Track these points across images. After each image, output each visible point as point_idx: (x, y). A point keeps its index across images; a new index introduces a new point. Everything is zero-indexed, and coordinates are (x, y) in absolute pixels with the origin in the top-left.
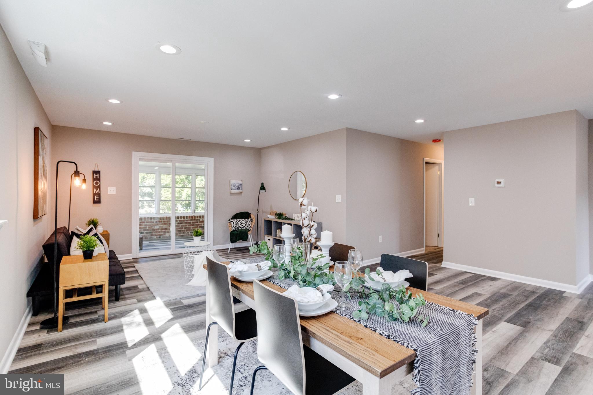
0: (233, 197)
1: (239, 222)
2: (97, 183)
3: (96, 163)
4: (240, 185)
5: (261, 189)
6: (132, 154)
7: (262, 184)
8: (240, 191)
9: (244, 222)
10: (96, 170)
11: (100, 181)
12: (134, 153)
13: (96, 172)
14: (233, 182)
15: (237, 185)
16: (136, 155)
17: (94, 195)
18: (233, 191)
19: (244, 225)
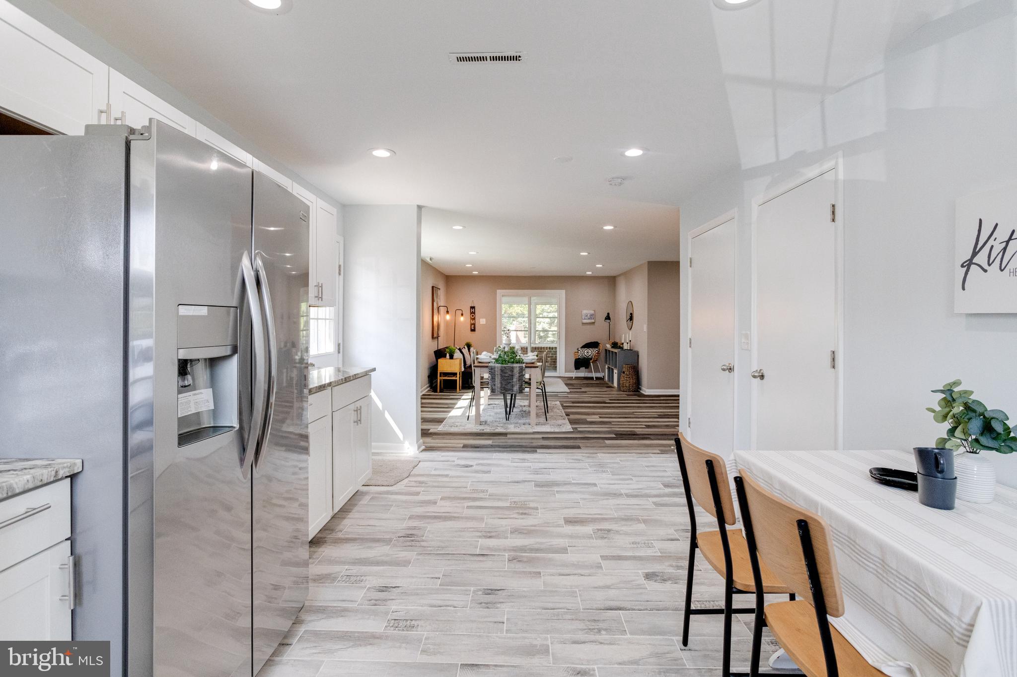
0: (585, 327)
1: (586, 351)
2: (473, 316)
3: (473, 301)
4: (591, 315)
5: (606, 319)
6: (496, 291)
7: (608, 314)
8: (593, 321)
9: (590, 351)
10: (473, 306)
11: (475, 314)
12: (498, 291)
13: (473, 308)
14: (585, 312)
15: (589, 315)
16: (500, 292)
17: (471, 324)
18: (585, 321)
19: (590, 354)
